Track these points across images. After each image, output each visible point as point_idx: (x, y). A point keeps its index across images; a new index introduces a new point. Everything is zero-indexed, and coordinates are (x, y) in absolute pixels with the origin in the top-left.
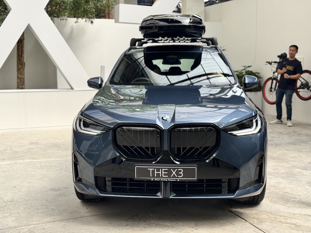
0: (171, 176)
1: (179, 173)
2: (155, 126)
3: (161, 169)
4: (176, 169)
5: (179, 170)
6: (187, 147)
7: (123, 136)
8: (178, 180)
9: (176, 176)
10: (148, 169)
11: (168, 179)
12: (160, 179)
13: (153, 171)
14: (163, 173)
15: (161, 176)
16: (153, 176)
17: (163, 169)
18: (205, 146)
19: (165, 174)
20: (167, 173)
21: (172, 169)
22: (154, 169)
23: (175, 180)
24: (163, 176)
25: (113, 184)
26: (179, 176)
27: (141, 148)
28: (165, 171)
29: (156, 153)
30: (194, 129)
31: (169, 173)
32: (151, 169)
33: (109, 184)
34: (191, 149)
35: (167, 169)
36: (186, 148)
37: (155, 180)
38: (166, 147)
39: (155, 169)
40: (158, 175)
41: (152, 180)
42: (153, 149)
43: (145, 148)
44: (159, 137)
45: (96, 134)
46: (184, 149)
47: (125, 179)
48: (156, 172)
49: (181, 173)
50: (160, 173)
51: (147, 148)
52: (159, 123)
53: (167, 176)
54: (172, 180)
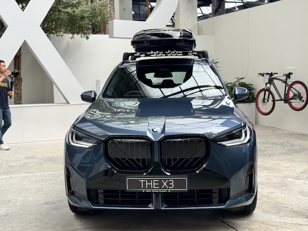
0: (162, 187)
1: (170, 184)
2: (146, 138)
3: (152, 181)
4: (167, 181)
5: (169, 181)
6: (178, 158)
7: (115, 149)
8: (169, 191)
9: (167, 187)
10: (139, 181)
11: (159, 190)
12: (152, 191)
13: (144, 183)
14: (154, 184)
15: (152, 187)
16: (145, 187)
17: (154, 181)
18: (195, 157)
19: (156, 186)
20: (158, 184)
21: (162, 181)
22: (145, 181)
23: (166, 191)
24: (154, 187)
25: (105, 196)
26: (169, 187)
27: (132, 160)
28: (156, 182)
29: (146, 165)
30: (184, 140)
31: (160, 184)
32: (142, 181)
33: (101, 196)
34: (181, 160)
35: (158, 181)
36: (176, 159)
37: (147, 191)
38: (156, 159)
39: (147, 181)
40: (149, 186)
41: (144, 191)
42: (144, 160)
43: (137, 159)
44: (150, 148)
45: (88, 147)
46: (175, 160)
47: (117, 191)
48: (147, 184)
49: (172, 184)
50: (151, 184)
51: (138, 160)
52: (150, 135)
53: (158, 187)
54: (163, 191)
